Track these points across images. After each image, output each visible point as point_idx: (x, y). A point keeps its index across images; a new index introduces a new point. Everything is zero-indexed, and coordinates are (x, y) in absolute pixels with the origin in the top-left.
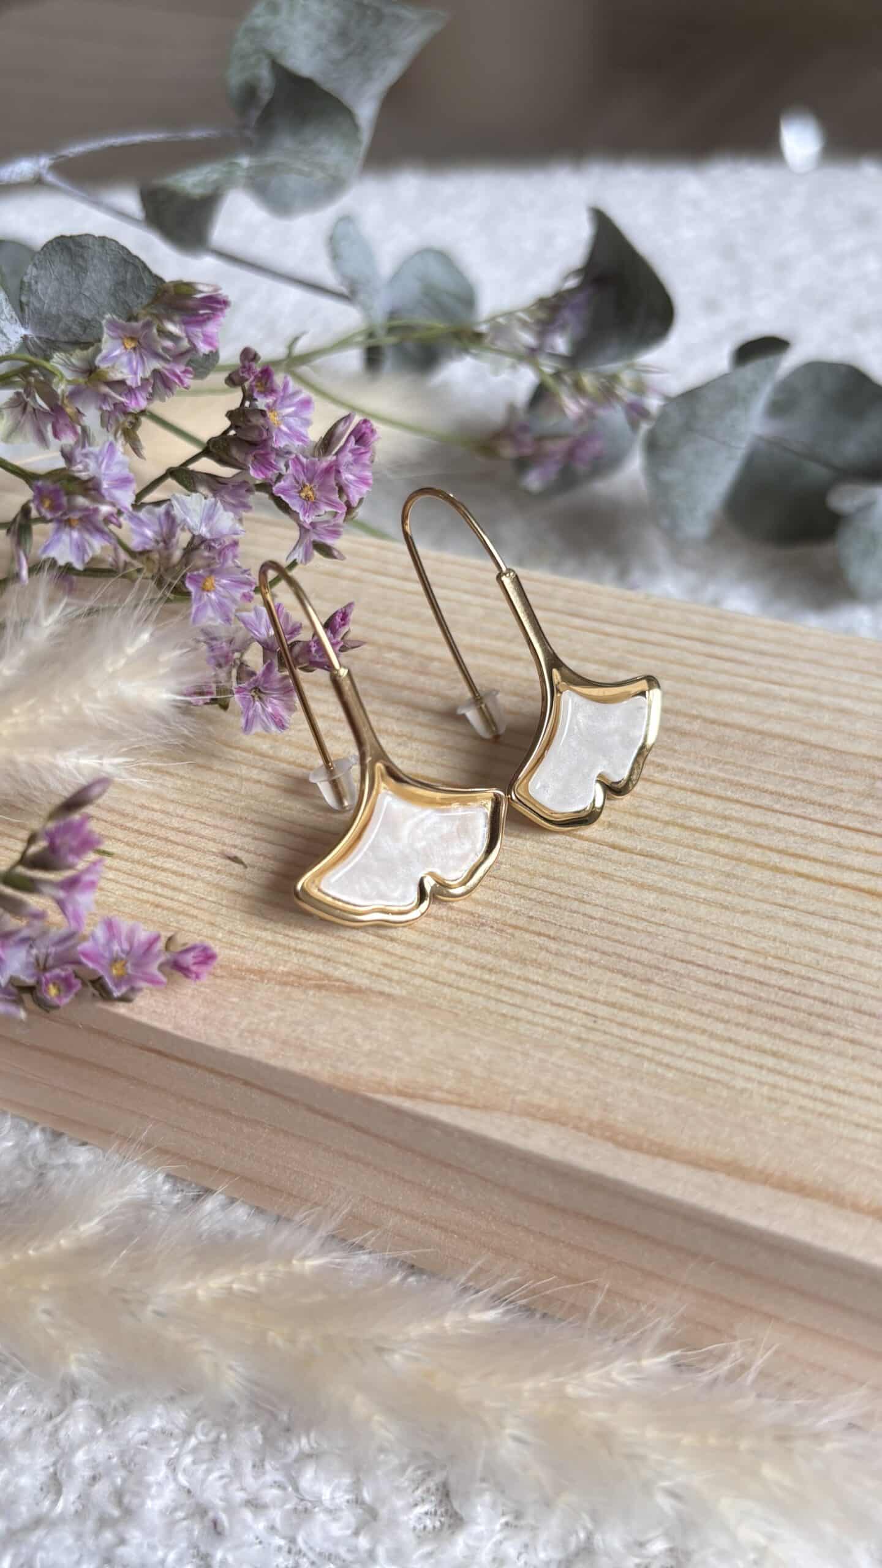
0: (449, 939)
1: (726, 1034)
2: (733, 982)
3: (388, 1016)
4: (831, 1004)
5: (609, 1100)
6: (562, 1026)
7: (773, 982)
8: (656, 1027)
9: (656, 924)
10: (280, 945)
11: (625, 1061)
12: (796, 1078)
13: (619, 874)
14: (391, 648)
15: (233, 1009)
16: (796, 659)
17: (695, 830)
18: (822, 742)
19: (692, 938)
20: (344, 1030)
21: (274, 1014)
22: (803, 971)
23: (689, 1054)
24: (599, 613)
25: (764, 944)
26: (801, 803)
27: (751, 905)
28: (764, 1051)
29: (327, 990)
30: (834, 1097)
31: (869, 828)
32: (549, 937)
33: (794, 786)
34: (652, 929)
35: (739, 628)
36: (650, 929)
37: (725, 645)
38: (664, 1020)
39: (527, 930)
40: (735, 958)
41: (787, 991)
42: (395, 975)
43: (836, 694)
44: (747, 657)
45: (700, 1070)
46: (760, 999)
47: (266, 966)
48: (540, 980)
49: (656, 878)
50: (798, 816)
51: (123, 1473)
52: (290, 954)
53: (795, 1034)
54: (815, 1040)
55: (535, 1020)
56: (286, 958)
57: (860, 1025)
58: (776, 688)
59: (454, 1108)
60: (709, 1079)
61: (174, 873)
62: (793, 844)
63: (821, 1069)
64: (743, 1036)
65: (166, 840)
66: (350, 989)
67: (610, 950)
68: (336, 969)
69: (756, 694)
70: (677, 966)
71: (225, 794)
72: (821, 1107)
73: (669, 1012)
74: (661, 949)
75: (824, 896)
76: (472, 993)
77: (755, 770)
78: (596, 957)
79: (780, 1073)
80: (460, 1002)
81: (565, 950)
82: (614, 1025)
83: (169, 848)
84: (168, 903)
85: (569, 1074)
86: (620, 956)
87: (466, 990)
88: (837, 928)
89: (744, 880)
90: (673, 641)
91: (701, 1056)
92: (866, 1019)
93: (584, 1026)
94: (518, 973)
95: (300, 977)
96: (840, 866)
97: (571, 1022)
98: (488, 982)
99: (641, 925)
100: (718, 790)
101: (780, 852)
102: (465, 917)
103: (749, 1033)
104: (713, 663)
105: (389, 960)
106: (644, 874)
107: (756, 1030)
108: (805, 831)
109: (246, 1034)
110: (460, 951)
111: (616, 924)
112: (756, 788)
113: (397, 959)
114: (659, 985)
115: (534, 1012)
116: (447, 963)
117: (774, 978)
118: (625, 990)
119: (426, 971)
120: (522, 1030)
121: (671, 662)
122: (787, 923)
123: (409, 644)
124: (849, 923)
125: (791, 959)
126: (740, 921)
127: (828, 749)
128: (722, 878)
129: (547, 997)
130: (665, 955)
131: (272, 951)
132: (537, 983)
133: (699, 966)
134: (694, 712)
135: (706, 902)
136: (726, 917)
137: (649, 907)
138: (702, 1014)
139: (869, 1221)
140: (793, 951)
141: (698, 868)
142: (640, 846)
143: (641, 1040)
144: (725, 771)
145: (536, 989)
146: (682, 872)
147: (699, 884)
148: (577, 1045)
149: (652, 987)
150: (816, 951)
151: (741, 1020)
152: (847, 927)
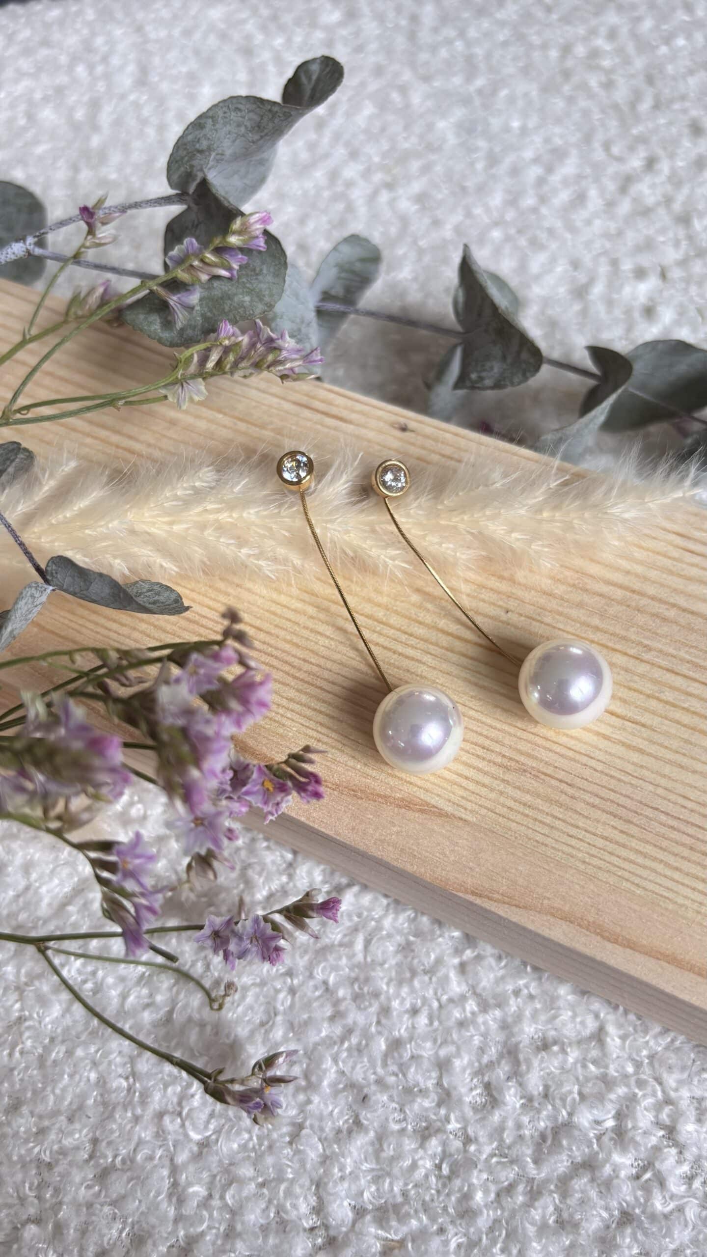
0: (503, 781)
1: (675, 864)
2: (683, 827)
3: (465, 836)
5: (600, 907)
6: (574, 852)
8: (632, 856)
9: (637, 778)
10: (396, 777)
11: (612, 880)
15: (370, 823)
17: (667, 702)
19: (660, 791)
20: (439, 844)
21: (395, 829)
23: (651, 878)
29: (426, 814)
32: (567, 783)
34: (634, 781)
38: (638, 852)
39: (553, 778)
40: (685, 808)
42: (470, 806)
45: (658, 889)
48: (561, 816)
49: (640, 740)
52: (403, 784)
55: (558, 847)
56: (400, 787)
59: (506, 906)
64: (686, 866)
65: (321, 688)
66: (441, 814)
67: (607, 797)
70: (649, 812)
73: (640, 846)
74: (639, 798)
76: (517, 823)
78: (597, 801)
80: (510, 829)
81: (577, 795)
82: (607, 853)
83: (324, 695)
85: (577, 888)
86: (612, 801)
87: (513, 821)
89: (696, 744)
91: (660, 880)
93: (589, 854)
94: (546, 810)
95: (410, 803)
97: (579, 850)
98: (527, 816)
100: (684, 669)
102: (513, 765)
103: (689, 864)
104: (688, 557)
105: (464, 794)
106: (631, 737)
110: (509, 790)
111: (611, 776)
113: (471, 794)
114: (635, 825)
115: (556, 840)
118: (615, 828)
119: (488, 804)
120: (549, 854)
126: (690, 778)
128: (682, 744)
129: (565, 830)
130: (641, 803)
131: (392, 781)
132: (559, 819)
133: (663, 812)
134: (672, 600)
135: (670, 762)
136: (681, 775)
137: (634, 764)
138: (661, 848)
141: (667, 734)
142: (630, 714)
143: (622, 865)
144: (690, 654)
145: (558, 823)
146: (656, 737)
147: (666, 747)
148: (582, 867)
149: (632, 826)
151: (686, 855)
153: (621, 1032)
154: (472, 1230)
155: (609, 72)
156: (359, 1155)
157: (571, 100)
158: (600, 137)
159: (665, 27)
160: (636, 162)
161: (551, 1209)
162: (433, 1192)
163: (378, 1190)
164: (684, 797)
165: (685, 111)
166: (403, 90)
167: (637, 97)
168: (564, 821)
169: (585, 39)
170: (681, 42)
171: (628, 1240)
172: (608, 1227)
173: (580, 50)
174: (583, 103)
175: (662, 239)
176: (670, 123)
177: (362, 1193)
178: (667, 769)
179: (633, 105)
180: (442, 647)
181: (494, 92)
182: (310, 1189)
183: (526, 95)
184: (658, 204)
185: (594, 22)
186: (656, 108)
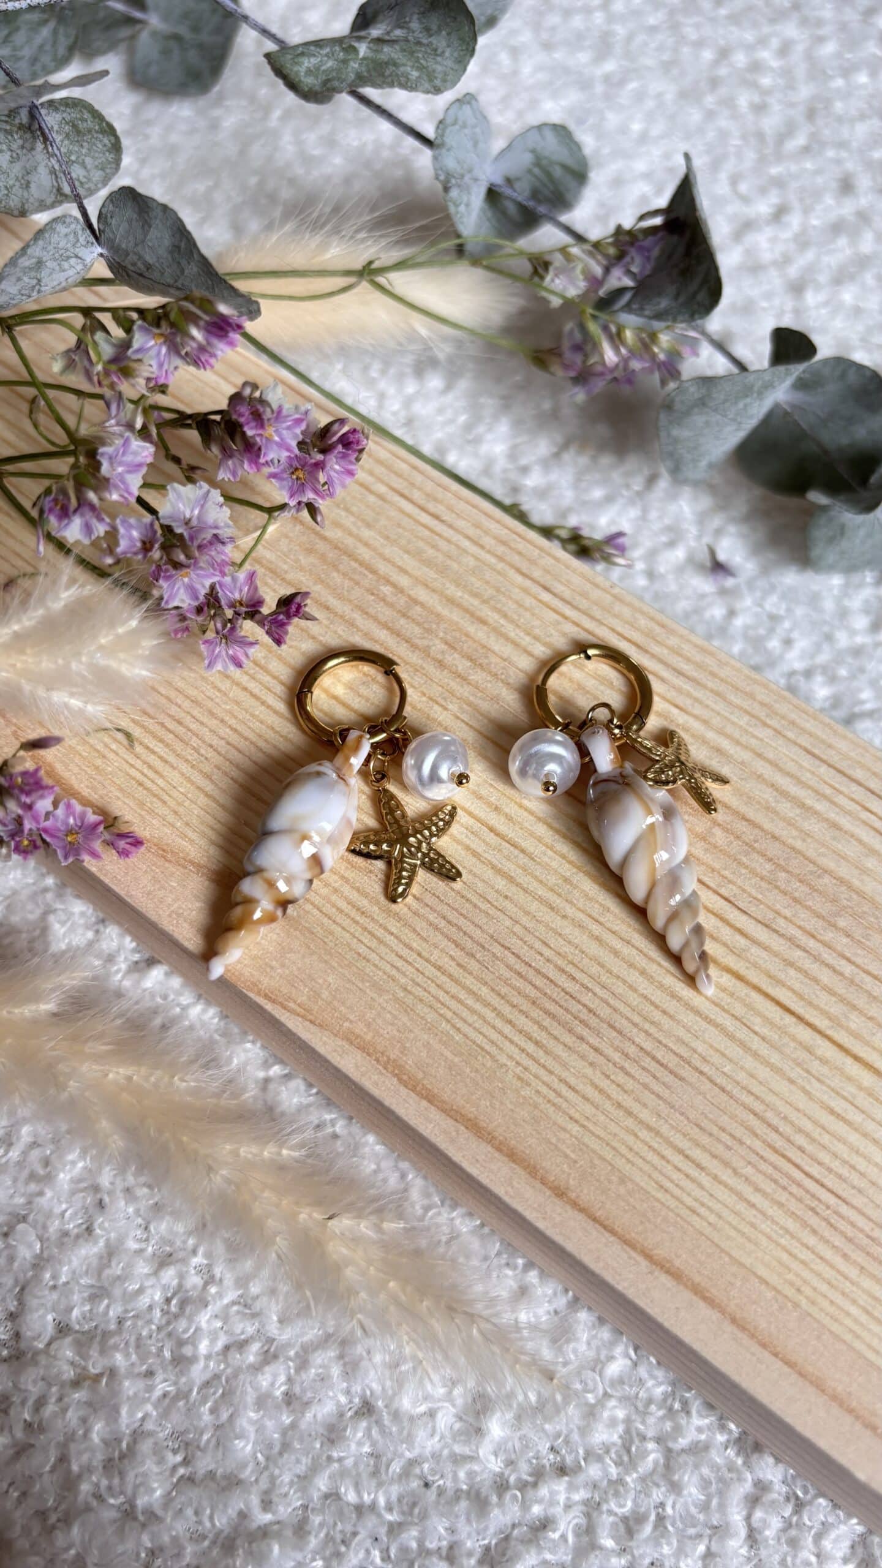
0: (342, 877)
1: (510, 1017)
2: (531, 974)
4: (595, 1014)
5: (408, 1045)
6: (397, 975)
7: (559, 982)
8: (462, 995)
9: (496, 907)
11: (431, 1016)
12: (544, 1067)
13: (486, 855)
14: (388, 581)
15: (170, 892)
16: (705, 687)
19: (517, 929)
22: (586, 981)
23: (477, 1025)
24: (567, 594)
25: (567, 949)
27: (570, 911)
28: (531, 1039)
30: (564, 1090)
34: (493, 912)
35: (672, 641)
36: (490, 911)
37: (653, 656)
38: (470, 992)
40: (542, 955)
41: (568, 993)
43: (721, 732)
45: (479, 1039)
46: (544, 994)
47: (203, 861)
49: (513, 867)
51: (52, 1147)
53: (557, 1031)
54: (569, 1039)
55: (380, 965)
57: (608, 1038)
58: (675, 711)
59: (299, 1019)
60: (482, 1049)
61: (161, 758)
63: (565, 1066)
64: (521, 1021)
67: (455, 921)
70: (497, 950)
72: (552, 1095)
73: (475, 986)
74: (491, 931)
76: (343, 928)
78: (442, 924)
79: (534, 1059)
80: (331, 933)
81: (422, 911)
82: (434, 985)
83: (163, 733)
84: (149, 784)
85: (388, 1016)
86: (459, 928)
87: (339, 925)
89: (576, 887)
91: (486, 1029)
92: (615, 1034)
93: (413, 980)
97: (404, 974)
98: (357, 923)
99: (485, 906)
103: (526, 1020)
106: (503, 860)
107: (532, 1019)
114: (478, 961)
115: (382, 958)
116: (334, 898)
117: (562, 980)
118: (452, 958)
120: (368, 970)
123: (404, 581)
125: (582, 968)
126: (558, 923)
129: (395, 948)
130: (492, 937)
133: (513, 954)
135: (541, 900)
136: (548, 917)
137: (497, 891)
138: (499, 995)
139: (548, 1193)
140: (586, 961)
141: (546, 867)
142: (511, 835)
145: (390, 939)
146: (532, 867)
147: (541, 882)
148: (401, 994)
149: (473, 961)
150: (603, 966)
151: (524, 1008)
152: (635, 952)
153: (426, 1202)
154: (183, 1380)
155: (766, 92)
156: (81, 1265)
157: (710, 115)
158: (729, 167)
159: (849, 56)
160: (763, 207)
161: (282, 1378)
162: (154, 1327)
163: (91, 1310)
164: (545, 943)
165: (838, 162)
166: (515, 52)
167: (789, 130)
169: (750, 48)
170: (863, 78)
171: (360, 1434)
172: (341, 1415)
173: (740, 59)
174: (723, 122)
175: (765, 304)
176: (818, 172)
177: (72, 1309)
178: (534, 906)
179: (782, 138)
181: (622, 82)
182: (10, 1291)
183: (659, 95)
184: (775, 263)
185: (766, 30)
186: (806, 150)
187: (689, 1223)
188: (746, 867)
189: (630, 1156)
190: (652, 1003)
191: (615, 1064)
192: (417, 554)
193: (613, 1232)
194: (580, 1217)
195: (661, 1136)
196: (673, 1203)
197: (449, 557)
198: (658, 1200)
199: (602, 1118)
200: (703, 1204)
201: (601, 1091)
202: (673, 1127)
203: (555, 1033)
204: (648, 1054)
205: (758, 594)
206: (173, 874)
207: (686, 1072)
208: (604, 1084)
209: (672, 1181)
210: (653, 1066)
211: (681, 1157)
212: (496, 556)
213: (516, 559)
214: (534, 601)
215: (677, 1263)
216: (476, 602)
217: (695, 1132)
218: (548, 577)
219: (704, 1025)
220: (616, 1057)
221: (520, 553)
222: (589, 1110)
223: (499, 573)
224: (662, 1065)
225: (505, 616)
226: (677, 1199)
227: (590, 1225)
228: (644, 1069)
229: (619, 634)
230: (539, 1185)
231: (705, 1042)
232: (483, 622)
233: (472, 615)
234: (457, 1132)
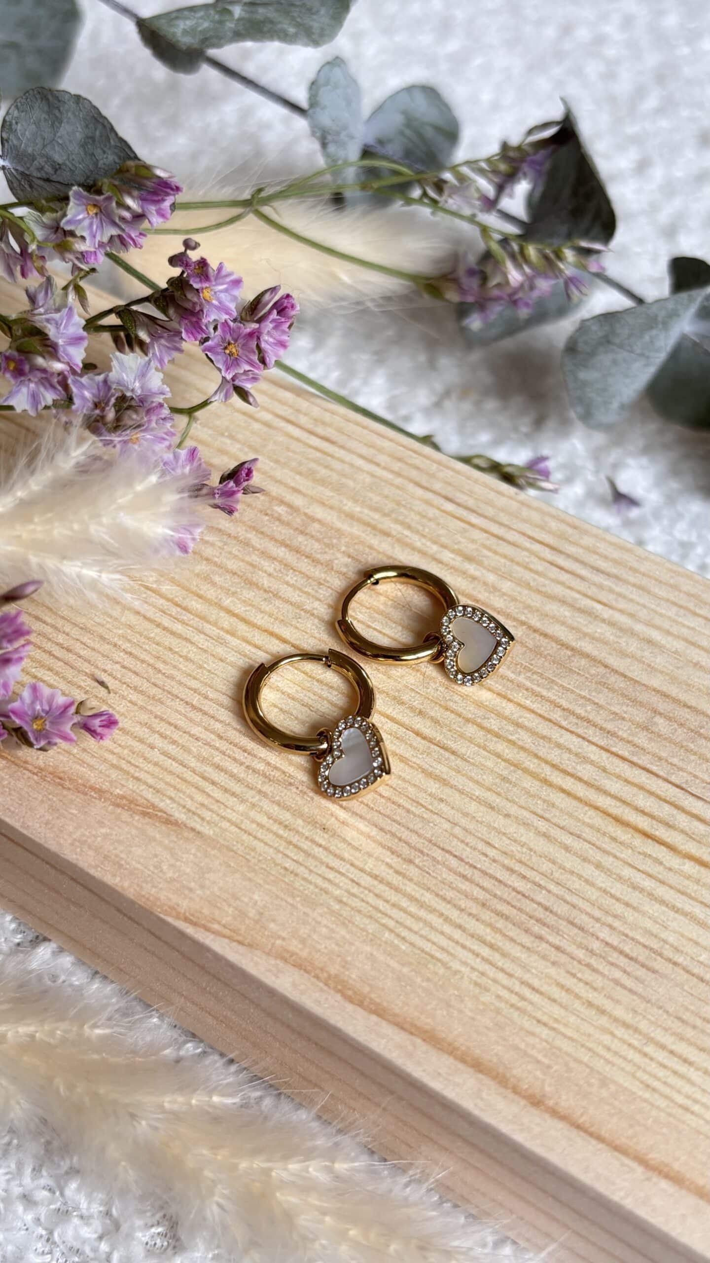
0: (260, 792)
1: (459, 921)
2: (477, 876)
3: (193, 851)
4: (551, 912)
5: (349, 958)
6: (330, 887)
7: (510, 883)
8: (404, 903)
9: (432, 811)
10: (121, 769)
11: (372, 927)
12: (502, 970)
13: (414, 760)
14: (282, 502)
15: (71, 819)
16: (625, 582)
17: (489, 731)
18: (621, 669)
19: (457, 830)
20: (156, 856)
21: (103, 831)
22: (538, 878)
23: (423, 932)
24: (471, 503)
25: (515, 848)
26: (585, 723)
27: (513, 810)
28: (484, 942)
29: (150, 818)
30: (527, 993)
31: (635, 759)
33: (583, 706)
34: (428, 816)
35: (587, 541)
36: (425, 816)
37: (568, 556)
38: (411, 898)
40: (486, 855)
41: (518, 892)
42: (207, 815)
43: (648, 624)
44: (584, 572)
45: (428, 947)
46: (495, 896)
47: (106, 786)
48: (323, 843)
49: (445, 769)
50: (579, 736)
52: (128, 780)
53: (513, 932)
54: (527, 940)
55: (310, 878)
56: (123, 782)
57: (568, 935)
58: (599, 607)
59: (226, 941)
60: (432, 957)
62: (566, 761)
63: (525, 967)
64: (472, 925)
65: (50, 653)
66: (169, 821)
67: (388, 828)
68: (162, 801)
69: (582, 611)
70: (438, 854)
71: (109, 620)
72: (514, 999)
73: (418, 893)
74: (429, 836)
75: (576, 814)
76: (266, 844)
77: (557, 684)
79: (490, 963)
80: (254, 850)
82: (371, 894)
83: (50, 661)
85: (324, 930)
86: (393, 835)
87: (261, 841)
88: (576, 844)
89: (515, 785)
90: (527, 544)
91: (433, 936)
92: (576, 931)
93: (348, 891)
94: (307, 834)
95: (131, 802)
96: (600, 790)
97: (337, 885)
99: (419, 811)
100: (519, 697)
101: (554, 766)
102: (277, 774)
103: (477, 923)
104: (554, 573)
105: (206, 802)
106: (434, 764)
107: (483, 922)
108: (580, 750)
109: (77, 844)
110: (266, 805)
111: (399, 806)
112: (552, 702)
113: (213, 802)
114: (417, 866)
115: (311, 871)
116: (252, 814)
118: (389, 865)
119: (234, 817)
120: (297, 885)
121: (518, 564)
122: (539, 833)
123: (298, 501)
124: (589, 843)
125: (531, 865)
126: (500, 822)
127: (625, 676)
128: (498, 781)
129: (325, 860)
130: (430, 841)
131: (114, 774)
132: (320, 846)
133: (455, 856)
134: (523, 618)
135: (479, 800)
136: (489, 817)
137: (430, 795)
138: (444, 900)
139: (523, 1102)
140: (535, 859)
141: (482, 767)
142: (439, 737)
143: (389, 912)
144: (532, 681)
145: (317, 851)
146: (466, 768)
147: (477, 782)
148: (337, 907)
149: (412, 867)
150: (554, 863)
151: (474, 911)
152: (587, 846)
155: (612, 62)
159: (692, 25)
164: (489, 844)
167: (640, 93)
168: (326, 849)
169: (592, 24)
173: (583, 34)
176: (675, 129)
179: (634, 100)
180: (222, 629)
183: (506, 69)
185: (606, 7)
186: (660, 111)
187: (683, 1122)
188: (695, 754)
189: (608, 1056)
190: (612, 896)
191: (580, 962)
192: (310, 475)
193: (600, 1139)
194: (561, 1125)
195: (640, 1033)
196: (662, 1103)
197: (344, 476)
198: (645, 1101)
199: (572, 1019)
200: (696, 1101)
201: (568, 991)
202: (652, 1022)
203: (511, 934)
204: (615, 948)
205: (665, 522)
206: (72, 801)
207: (659, 964)
208: (570, 982)
209: (659, 1079)
210: (623, 961)
211: (665, 1054)
212: (392, 472)
213: (414, 474)
214: (436, 511)
215: (676, 1166)
216: (377, 516)
217: (677, 1026)
218: (450, 488)
219: (672, 914)
220: (581, 954)
221: (417, 468)
222: (556, 1011)
223: (398, 487)
224: (631, 959)
225: (409, 527)
226: (667, 1097)
227: (574, 1133)
228: (612, 964)
229: (530, 537)
230: (511, 1096)
231: (674, 932)
232: (387, 534)
233: (374, 528)
234: (414, 1045)
